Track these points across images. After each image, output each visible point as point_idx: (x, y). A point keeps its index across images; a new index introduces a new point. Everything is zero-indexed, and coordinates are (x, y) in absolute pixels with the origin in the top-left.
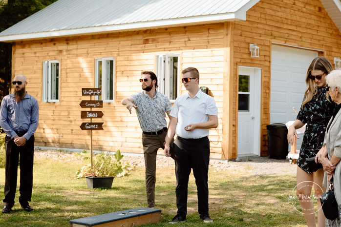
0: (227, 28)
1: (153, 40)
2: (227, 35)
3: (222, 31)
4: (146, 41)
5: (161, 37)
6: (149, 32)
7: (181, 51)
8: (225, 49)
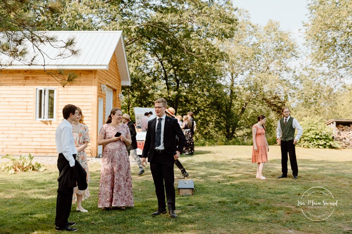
0: (95, 74)
1: (33, 78)
2: (95, 78)
3: (91, 75)
4: (27, 78)
5: (41, 76)
6: (29, 72)
7: (57, 87)
8: (93, 87)
